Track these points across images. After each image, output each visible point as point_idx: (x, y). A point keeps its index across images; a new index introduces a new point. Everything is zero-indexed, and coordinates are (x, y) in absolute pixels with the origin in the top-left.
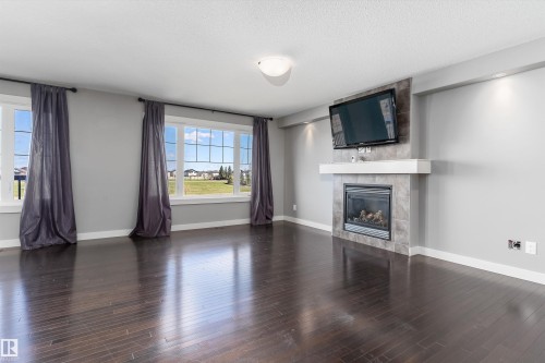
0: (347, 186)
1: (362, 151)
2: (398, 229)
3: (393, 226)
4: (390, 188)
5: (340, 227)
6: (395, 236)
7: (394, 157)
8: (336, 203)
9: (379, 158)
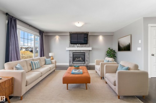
0: (73, 53)
1: (78, 45)
2: (87, 61)
3: (86, 60)
4: (85, 53)
5: (72, 63)
6: (86, 62)
7: (85, 47)
8: (70, 57)
9: (82, 47)
